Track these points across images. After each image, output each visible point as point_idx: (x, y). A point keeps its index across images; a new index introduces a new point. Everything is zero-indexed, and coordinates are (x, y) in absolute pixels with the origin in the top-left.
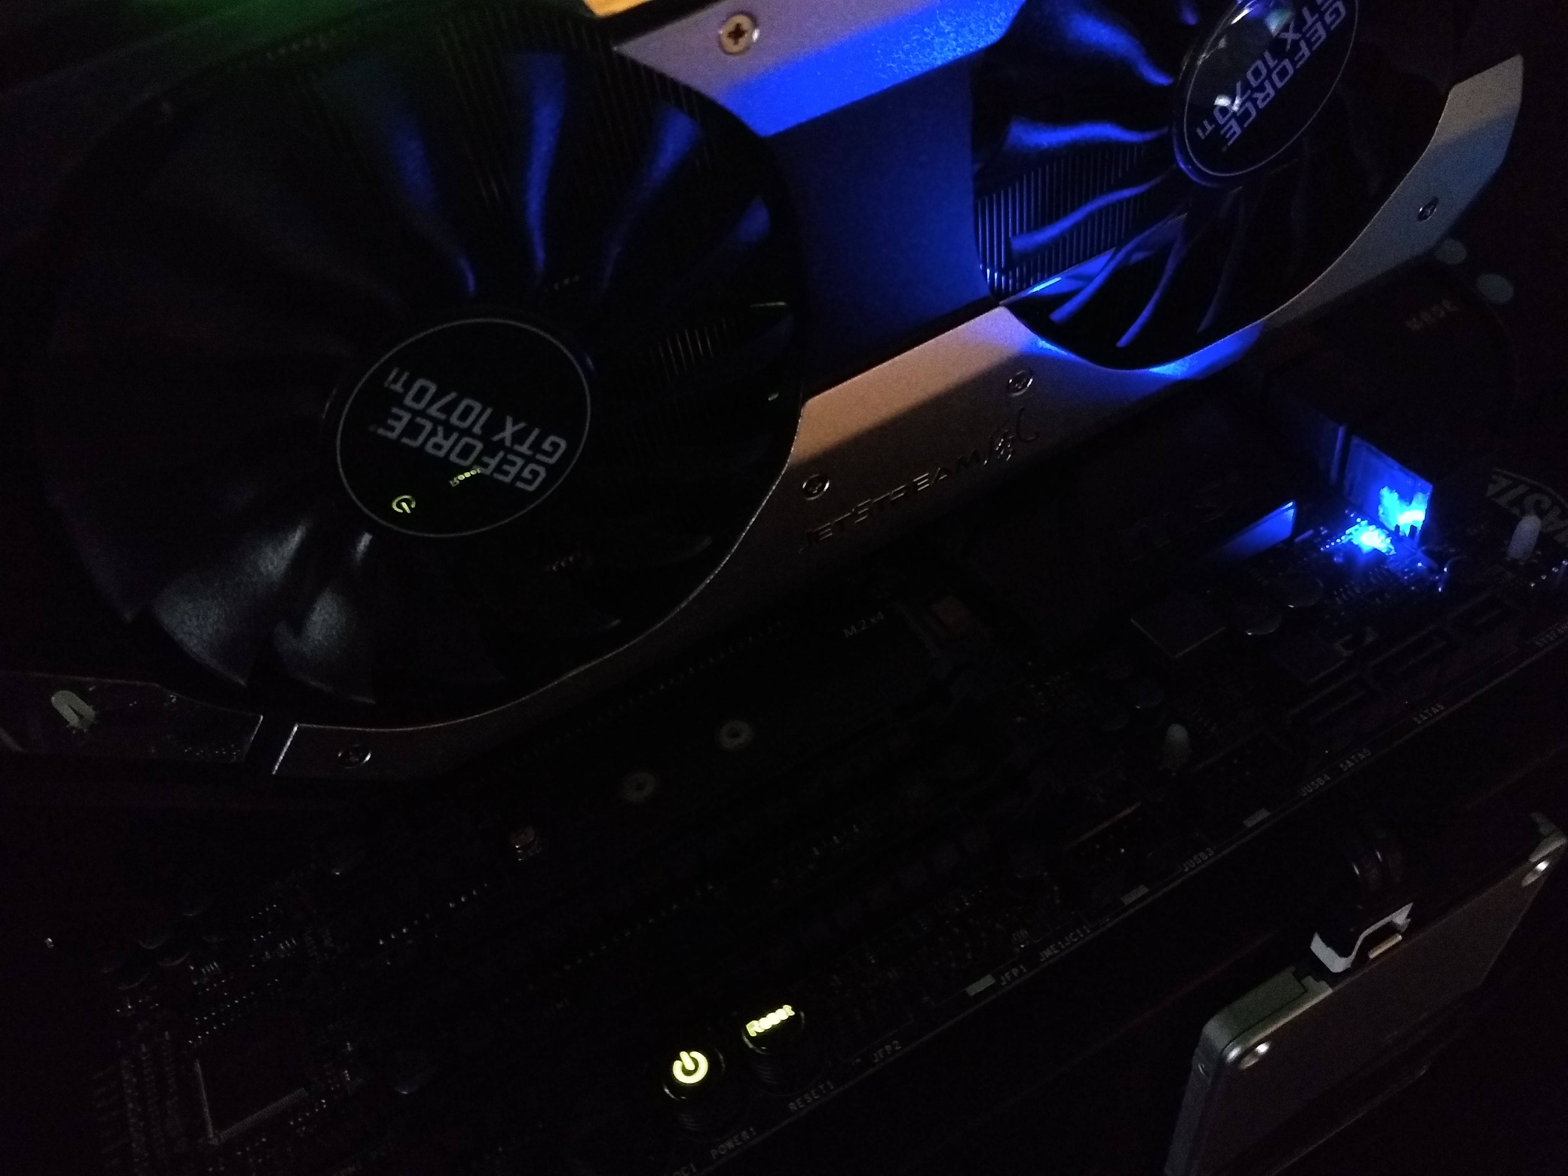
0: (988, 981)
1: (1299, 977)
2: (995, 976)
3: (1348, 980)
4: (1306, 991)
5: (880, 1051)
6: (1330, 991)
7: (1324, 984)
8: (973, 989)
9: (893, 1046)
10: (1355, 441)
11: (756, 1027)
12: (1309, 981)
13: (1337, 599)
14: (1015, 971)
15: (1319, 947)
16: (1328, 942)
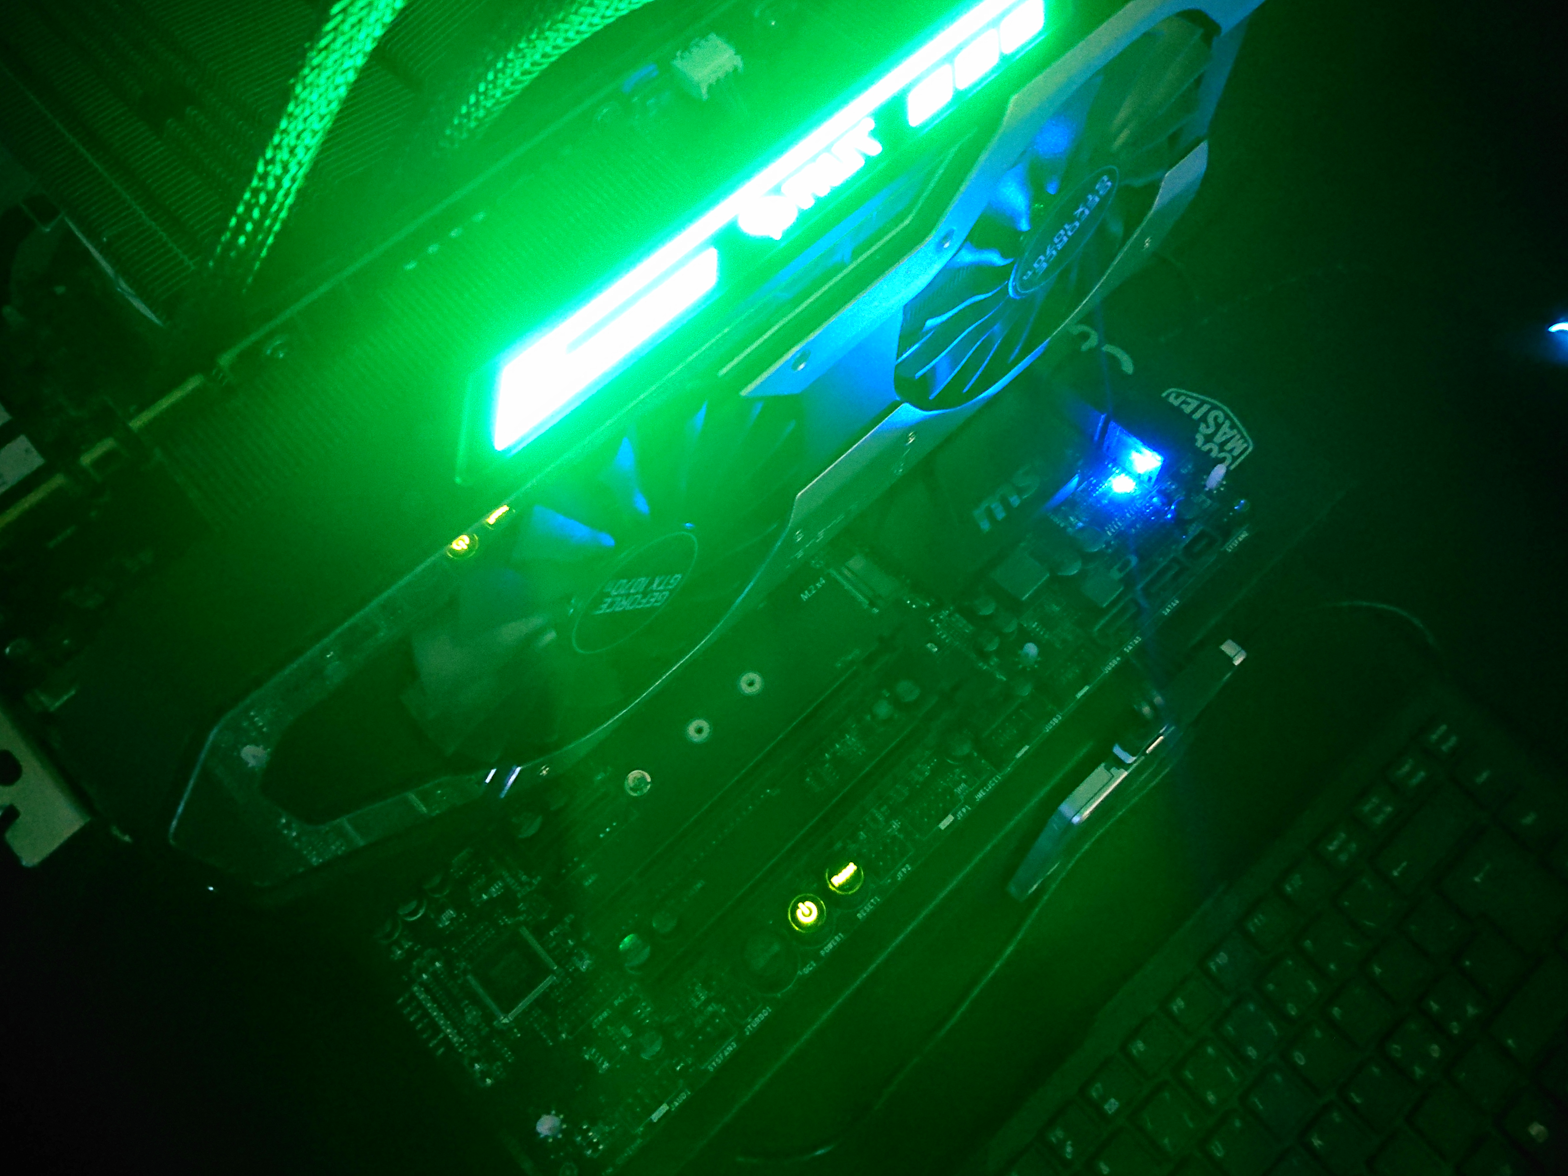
0: (950, 819)
1: (1108, 769)
2: (953, 815)
3: (1135, 765)
4: (1113, 776)
5: (900, 873)
6: (1126, 774)
7: (1122, 770)
8: (943, 825)
9: (907, 869)
10: (1112, 424)
11: (838, 880)
12: (1113, 770)
13: (1108, 532)
14: (964, 810)
15: (1117, 750)
16: (1125, 749)
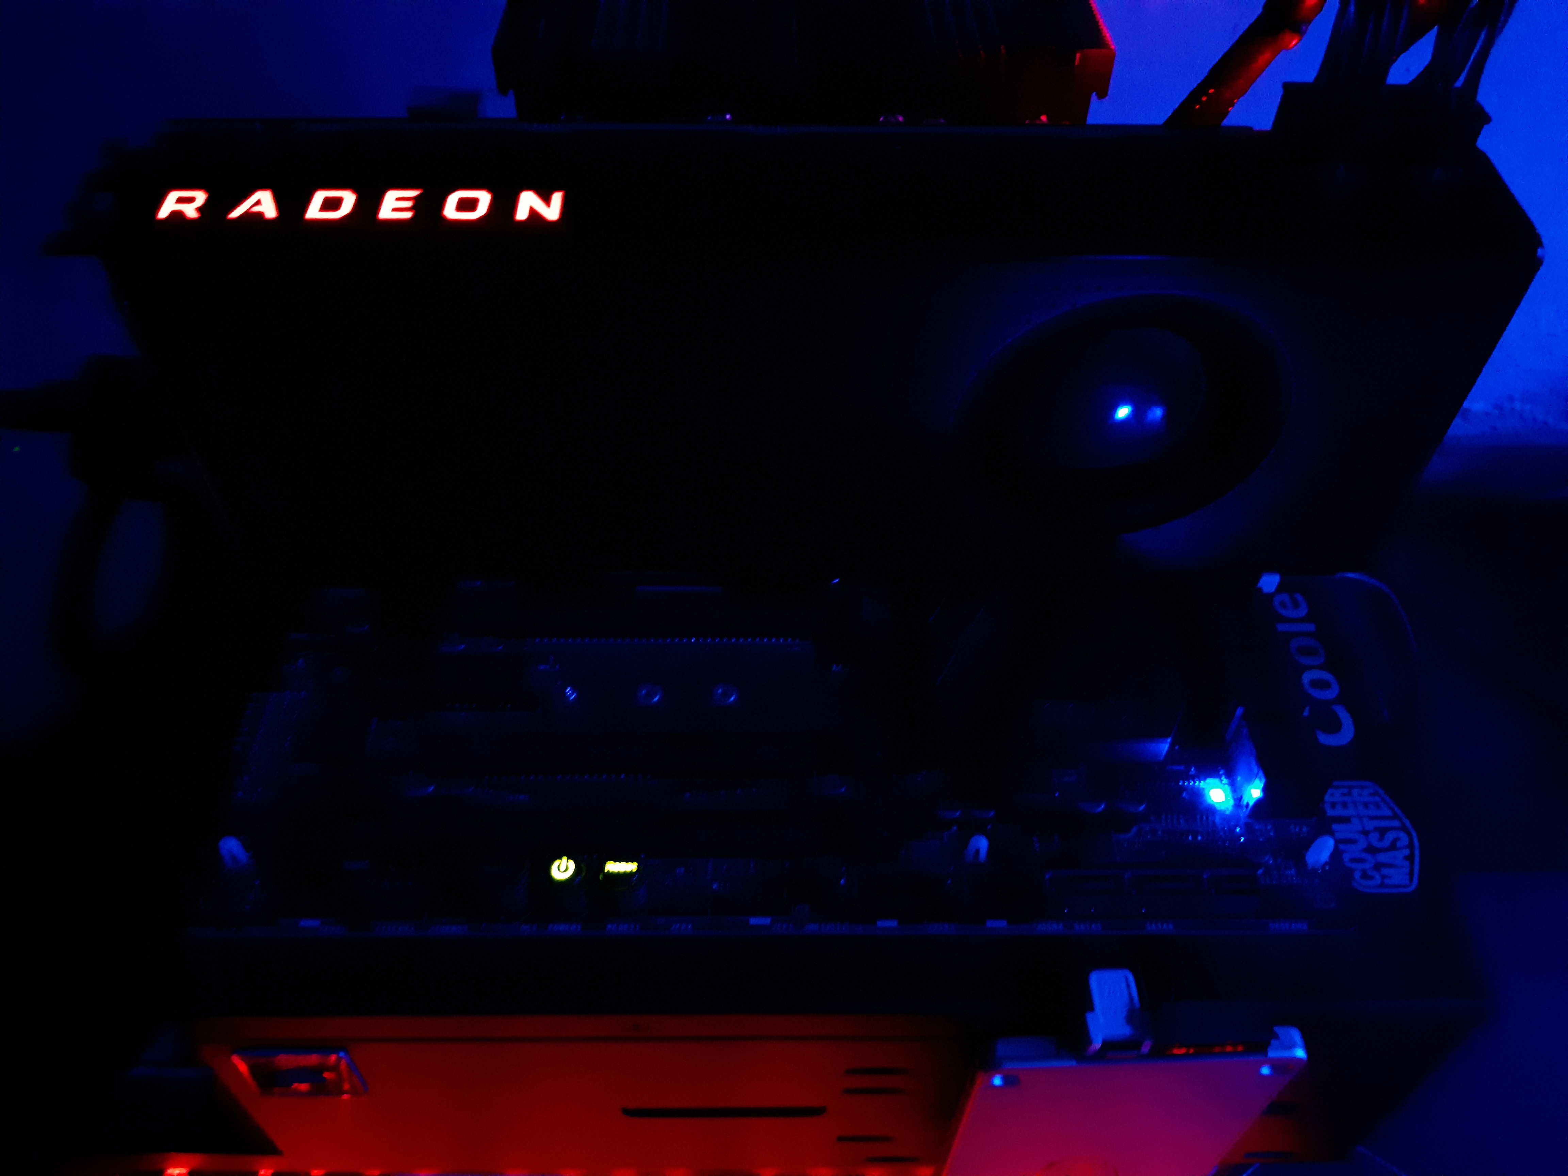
0: (766, 921)
2: (772, 921)
8: (754, 921)
9: (687, 926)
11: (612, 867)
13: (1163, 822)
14: (785, 925)
